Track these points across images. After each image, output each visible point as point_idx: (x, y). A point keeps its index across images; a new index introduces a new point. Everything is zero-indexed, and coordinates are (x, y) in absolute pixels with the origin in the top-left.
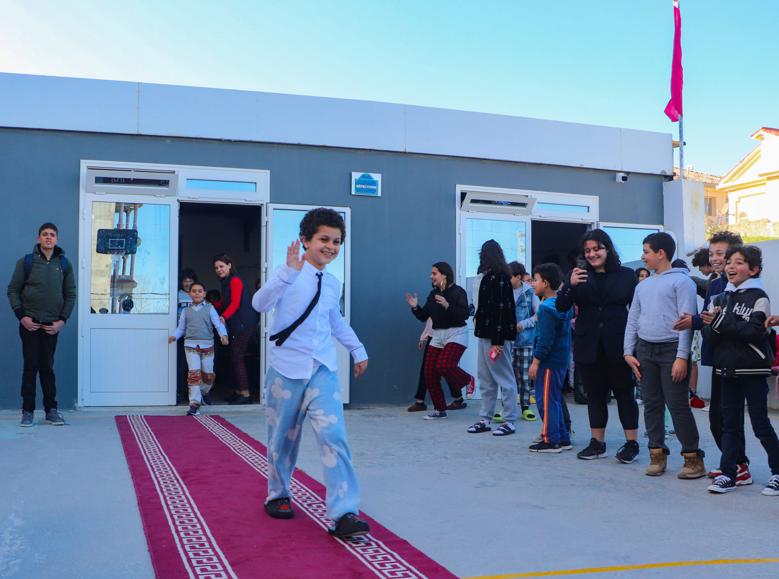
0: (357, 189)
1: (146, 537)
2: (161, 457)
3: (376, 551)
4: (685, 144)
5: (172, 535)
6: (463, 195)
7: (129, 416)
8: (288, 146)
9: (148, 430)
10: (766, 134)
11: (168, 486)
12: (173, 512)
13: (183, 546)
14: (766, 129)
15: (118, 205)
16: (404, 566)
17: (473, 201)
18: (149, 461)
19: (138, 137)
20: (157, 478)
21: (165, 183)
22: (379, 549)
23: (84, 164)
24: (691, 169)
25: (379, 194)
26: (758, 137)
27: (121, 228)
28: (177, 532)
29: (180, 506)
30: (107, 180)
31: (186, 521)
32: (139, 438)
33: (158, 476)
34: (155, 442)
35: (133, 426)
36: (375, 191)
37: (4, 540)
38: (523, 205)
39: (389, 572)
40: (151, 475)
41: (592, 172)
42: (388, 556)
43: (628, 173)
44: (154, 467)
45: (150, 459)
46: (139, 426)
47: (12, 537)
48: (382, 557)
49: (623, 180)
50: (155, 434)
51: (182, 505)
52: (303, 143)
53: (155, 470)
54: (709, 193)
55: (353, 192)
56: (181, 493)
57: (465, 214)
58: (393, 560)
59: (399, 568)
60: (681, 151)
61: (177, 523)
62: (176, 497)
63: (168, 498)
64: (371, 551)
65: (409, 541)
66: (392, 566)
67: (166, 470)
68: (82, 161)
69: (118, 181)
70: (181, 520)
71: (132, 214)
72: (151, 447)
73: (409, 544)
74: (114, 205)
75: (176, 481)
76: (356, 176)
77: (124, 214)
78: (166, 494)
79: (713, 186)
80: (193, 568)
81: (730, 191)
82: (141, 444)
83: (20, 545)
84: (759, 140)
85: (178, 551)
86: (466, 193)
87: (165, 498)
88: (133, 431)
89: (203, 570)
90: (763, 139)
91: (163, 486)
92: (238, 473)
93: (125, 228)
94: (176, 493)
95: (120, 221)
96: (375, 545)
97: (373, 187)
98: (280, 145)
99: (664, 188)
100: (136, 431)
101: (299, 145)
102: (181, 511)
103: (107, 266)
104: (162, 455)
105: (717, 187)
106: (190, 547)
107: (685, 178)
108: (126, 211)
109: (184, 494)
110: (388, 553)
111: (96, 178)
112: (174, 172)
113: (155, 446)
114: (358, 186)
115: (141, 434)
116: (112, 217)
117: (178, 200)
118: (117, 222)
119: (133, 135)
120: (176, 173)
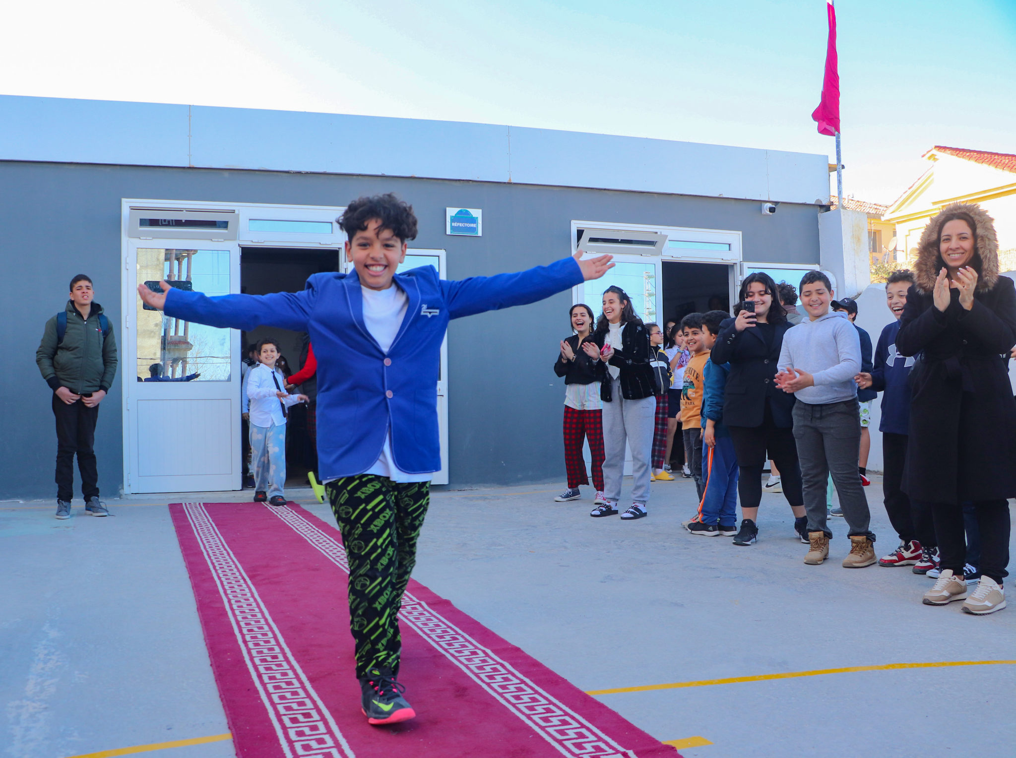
0: (452, 228)
1: (208, 649)
2: (224, 552)
3: (484, 661)
4: (843, 167)
5: (239, 646)
6: (580, 233)
7: (185, 504)
8: (370, 178)
9: (208, 521)
10: (940, 154)
11: (233, 587)
12: (239, 618)
13: (252, 659)
14: (939, 148)
15: (168, 252)
16: (517, 678)
17: (592, 240)
18: (210, 557)
19: (191, 171)
20: (219, 578)
21: (224, 225)
22: (487, 658)
23: (127, 204)
24: (850, 198)
25: (480, 234)
26: (930, 158)
27: (172, 280)
28: (245, 642)
29: (247, 611)
30: (154, 223)
31: (256, 629)
32: (197, 530)
33: (221, 575)
34: (217, 535)
35: (190, 515)
36: (474, 230)
37: (37, 655)
38: (652, 243)
39: (499, 686)
40: (212, 574)
41: (733, 201)
42: (498, 667)
43: (776, 203)
44: (216, 564)
45: (211, 555)
46: (198, 515)
47: (46, 652)
48: (491, 668)
49: (770, 211)
50: (216, 525)
51: (250, 610)
52: (387, 174)
53: (217, 568)
54: (872, 225)
55: (448, 232)
56: (249, 595)
58: (504, 671)
59: (511, 680)
60: (839, 176)
61: (245, 631)
62: (242, 601)
63: (233, 602)
64: (477, 661)
65: (522, 648)
66: (503, 678)
67: (230, 568)
68: (124, 200)
69: (167, 223)
70: (250, 627)
71: (185, 262)
72: (211, 540)
73: (523, 652)
74: (163, 251)
75: (242, 581)
76: (451, 212)
77: (176, 262)
78: (231, 597)
79: (877, 216)
80: (264, 685)
81: (898, 223)
82: (200, 537)
83: (57, 661)
84: (931, 161)
85: (246, 665)
86: (583, 231)
87: (229, 601)
88: (191, 521)
89: (276, 688)
90: (936, 160)
91: (227, 587)
92: (317, 570)
93: (176, 279)
94: (242, 595)
95: (171, 270)
96: (481, 654)
97: (472, 225)
98: (360, 177)
99: (820, 220)
100: (193, 521)
102: (249, 617)
103: (156, 325)
104: (225, 550)
105: (883, 219)
106: (260, 659)
107: (844, 208)
108: (178, 259)
109: (253, 596)
110: (498, 663)
111: (141, 220)
112: (233, 212)
113: (217, 539)
114: (455, 224)
115: (200, 525)
116: (162, 266)
117: (239, 245)
118: (167, 272)
119: (184, 168)
120: (236, 212)
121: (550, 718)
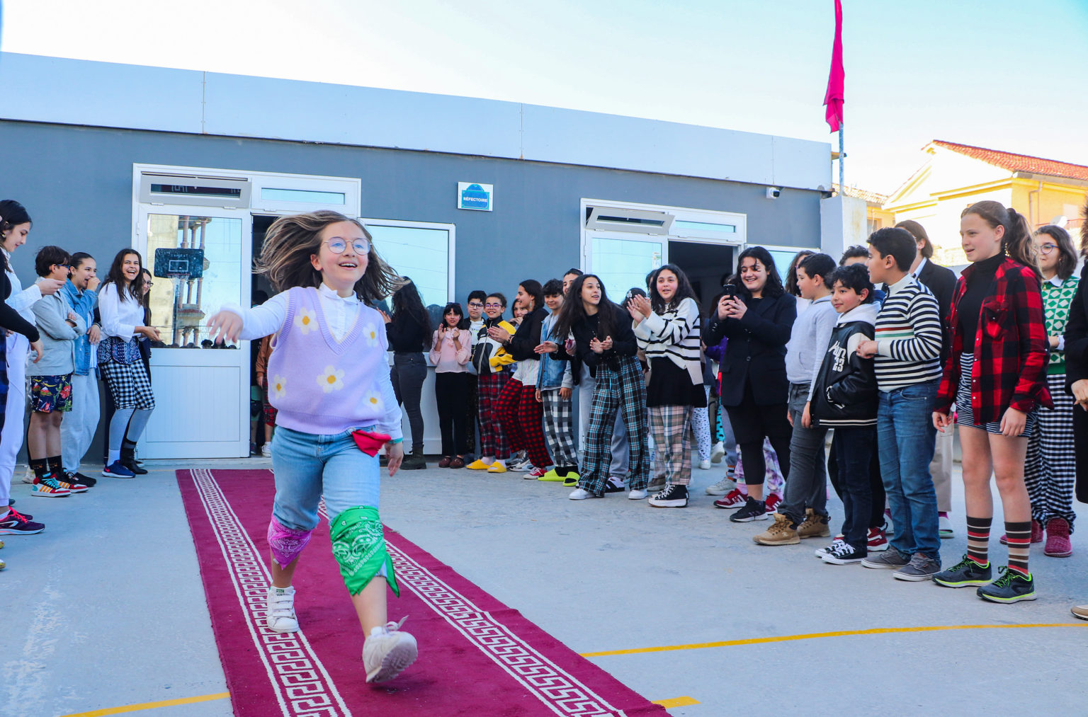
0: (464, 202)
1: (210, 611)
2: (230, 517)
3: (481, 624)
4: (845, 155)
5: (241, 608)
6: (589, 211)
7: (193, 470)
8: (383, 151)
9: (215, 487)
10: (937, 148)
11: (237, 551)
12: (242, 581)
13: (253, 621)
14: (938, 142)
15: (182, 217)
16: (513, 640)
17: (601, 218)
18: (215, 522)
19: (203, 137)
20: (224, 542)
21: (236, 193)
22: (485, 622)
23: (138, 168)
24: (853, 187)
25: (491, 209)
26: (929, 151)
27: (186, 248)
28: (247, 604)
29: (250, 574)
30: (166, 189)
31: (258, 592)
32: (204, 496)
33: (225, 540)
34: (223, 500)
35: (197, 481)
36: (486, 204)
37: (37, 616)
38: (660, 223)
39: (495, 648)
40: (216, 539)
41: (739, 185)
42: (496, 630)
43: (781, 188)
44: (221, 529)
45: (216, 520)
46: (204, 481)
47: (46, 613)
48: (489, 631)
49: (775, 195)
50: (223, 491)
51: (253, 573)
52: (400, 147)
53: (222, 532)
54: (873, 214)
55: (460, 206)
56: (252, 559)
57: (592, 232)
58: (501, 634)
59: (508, 643)
60: (841, 163)
61: (247, 594)
62: (246, 564)
63: (236, 565)
64: (475, 624)
65: (520, 611)
66: (499, 640)
67: (234, 533)
68: (135, 165)
69: (179, 190)
70: (252, 590)
71: (198, 230)
72: (217, 506)
73: (520, 615)
74: (177, 219)
75: (246, 545)
76: (463, 186)
77: (189, 231)
78: (234, 560)
79: (878, 205)
80: (264, 645)
81: (898, 212)
82: (206, 502)
83: (57, 623)
84: (930, 154)
85: (247, 626)
86: (592, 209)
87: (233, 565)
88: (197, 487)
89: (275, 648)
90: (934, 153)
91: (231, 551)
92: (322, 535)
93: (189, 247)
94: (246, 558)
95: (184, 239)
96: (480, 617)
97: (483, 200)
98: (373, 150)
99: (822, 205)
100: (200, 487)
101: (396, 149)
102: (252, 580)
103: (169, 293)
104: (231, 515)
105: (884, 208)
107: (844, 194)
108: (191, 228)
109: (256, 560)
110: (496, 626)
111: (152, 185)
112: (246, 180)
113: (223, 504)
115: (207, 491)
116: (175, 234)
117: (251, 213)
118: (180, 240)
119: (197, 134)
120: (249, 180)
121: (544, 679)
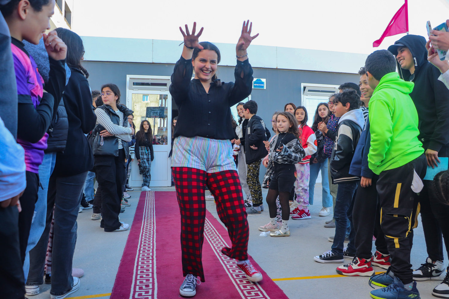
0: (254, 86)
8: (222, 67)
17: (309, 91)
19: (153, 64)
21: (165, 84)
23: (128, 77)
25: (265, 88)
32: (147, 202)
34: (153, 204)
35: (147, 196)
36: (263, 87)
46: (150, 196)
50: (155, 200)
57: (306, 97)
74: (142, 95)
76: (254, 80)
86: (306, 87)
97: (262, 85)
101: (227, 66)
111: (133, 83)
114: (255, 85)
115: (149, 200)
119: (150, 63)
